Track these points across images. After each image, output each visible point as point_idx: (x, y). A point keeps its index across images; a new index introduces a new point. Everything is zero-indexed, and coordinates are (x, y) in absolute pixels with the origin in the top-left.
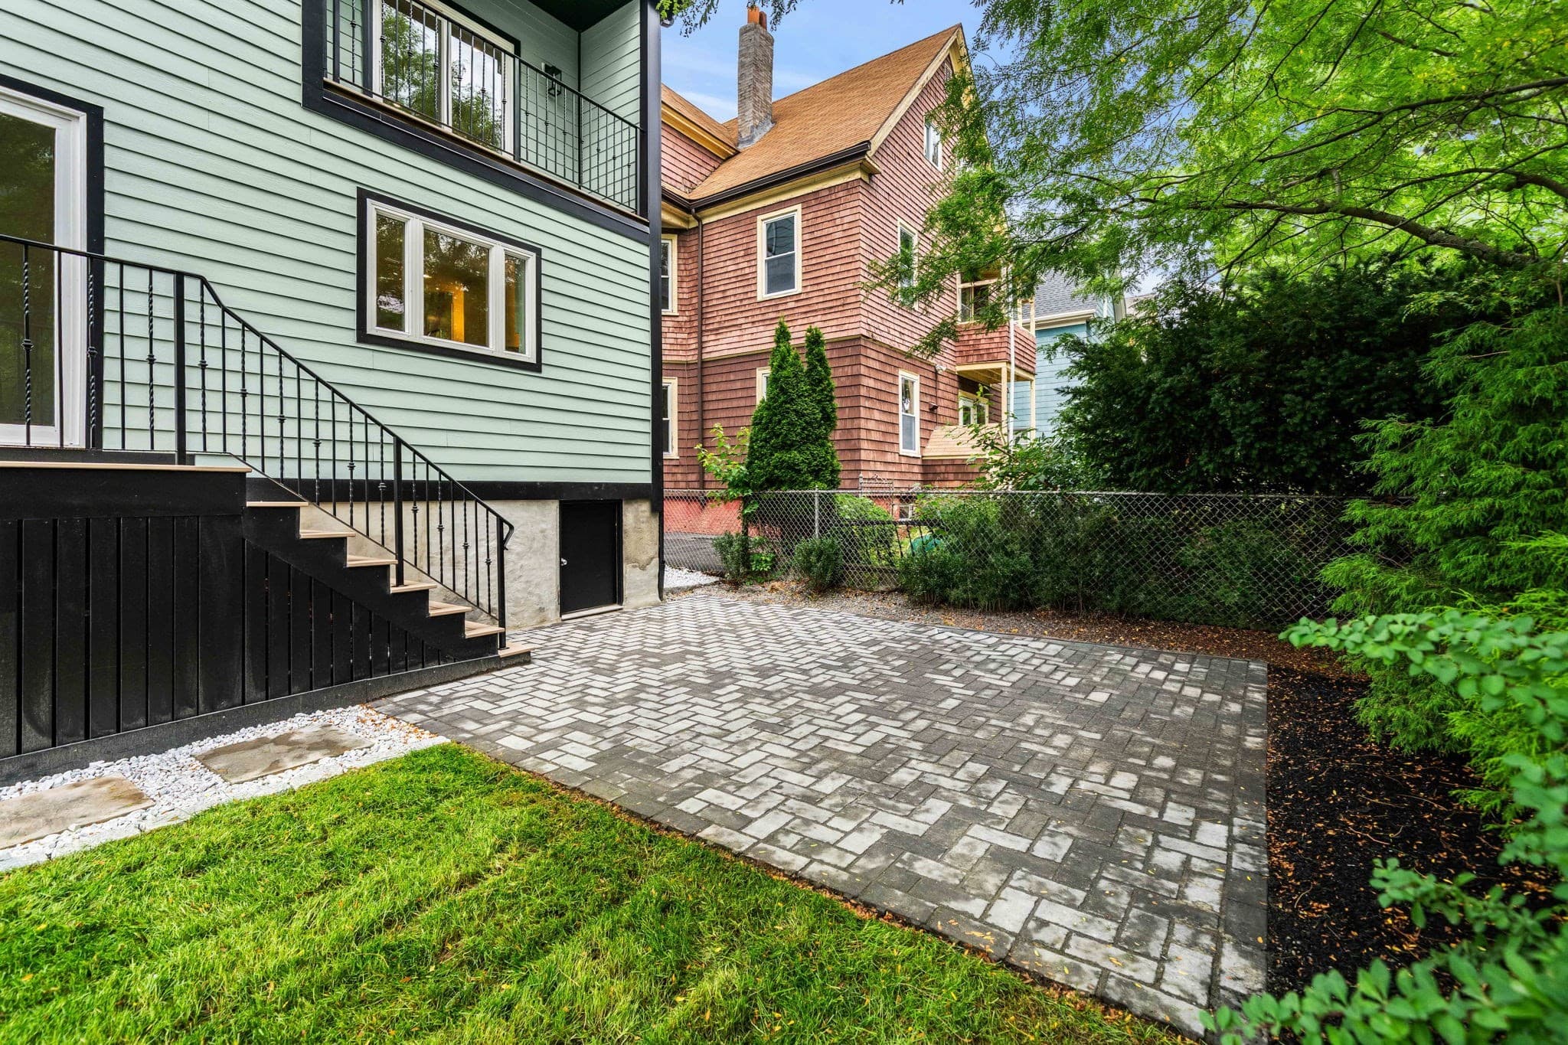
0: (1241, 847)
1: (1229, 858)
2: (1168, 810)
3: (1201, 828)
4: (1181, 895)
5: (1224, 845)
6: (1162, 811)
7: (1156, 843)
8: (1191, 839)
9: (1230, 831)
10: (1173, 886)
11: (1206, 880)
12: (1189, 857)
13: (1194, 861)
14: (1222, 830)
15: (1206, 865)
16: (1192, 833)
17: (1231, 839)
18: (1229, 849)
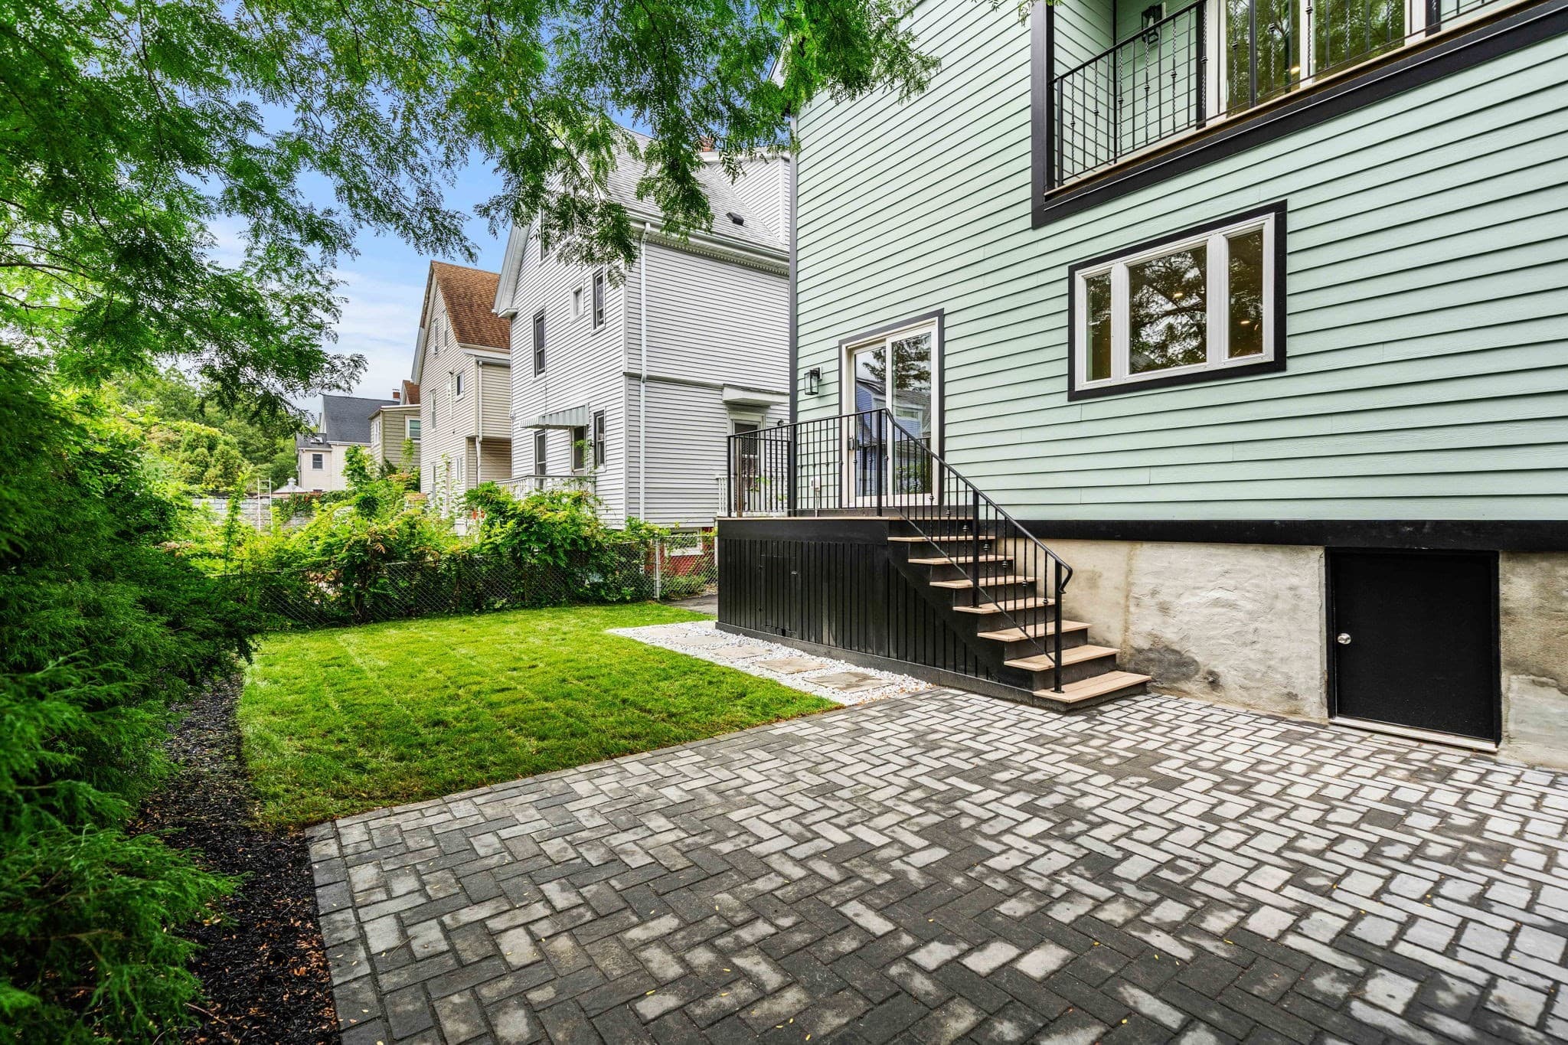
0: (350, 934)
1: (358, 919)
2: (440, 936)
3: (396, 934)
4: (379, 866)
5: (368, 928)
6: (446, 931)
7: (422, 890)
8: (397, 916)
9: (367, 949)
10: (386, 868)
11: (367, 886)
12: (390, 898)
13: (384, 897)
14: (378, 945)
15: (374, 898)
16: (403, 925)
17: (363, 938)
18: (360, 925)
